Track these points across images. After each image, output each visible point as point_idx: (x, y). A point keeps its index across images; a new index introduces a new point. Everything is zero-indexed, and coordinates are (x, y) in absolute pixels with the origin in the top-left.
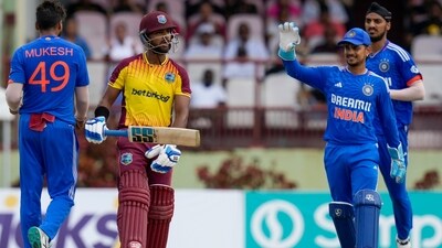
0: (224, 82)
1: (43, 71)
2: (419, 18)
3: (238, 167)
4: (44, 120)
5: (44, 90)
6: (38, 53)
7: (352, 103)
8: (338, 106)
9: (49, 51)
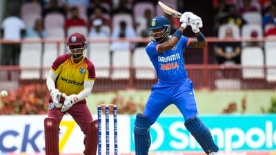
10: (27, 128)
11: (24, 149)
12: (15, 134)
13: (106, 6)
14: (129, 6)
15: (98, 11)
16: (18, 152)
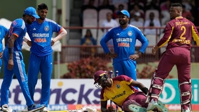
3: (150, 70)
10: (82, 87)
11: (80, 102)
12: (74, 91)
13: (142, 4)
14: (157, 4)
15: (136, 7)
16: (76, 104)
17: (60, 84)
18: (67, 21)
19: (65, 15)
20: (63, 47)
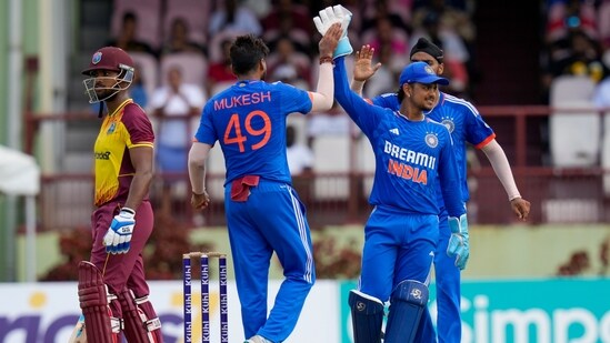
0: (310, 141)
1: (237, 125)
2: (560, 54)
3: (330, 251)
4: (245, 186)
5: (242, 149)
6: (229, 104)
7: (412, 156)
8: (394, 158)
9: (241, 100)
17: (38, 300)
18: (56, 93)
19: (51, 75)
20: (45, 181)
